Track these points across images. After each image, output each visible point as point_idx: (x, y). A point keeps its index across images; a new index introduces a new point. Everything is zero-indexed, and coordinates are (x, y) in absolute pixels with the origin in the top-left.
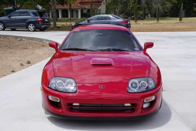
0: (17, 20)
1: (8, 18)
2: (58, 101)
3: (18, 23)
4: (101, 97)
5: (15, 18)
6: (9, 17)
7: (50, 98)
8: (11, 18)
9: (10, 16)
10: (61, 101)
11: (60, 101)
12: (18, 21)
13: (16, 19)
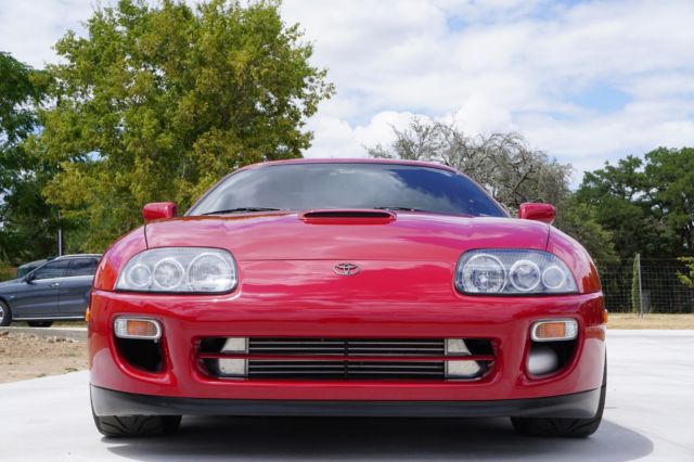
0: (57, 292)
1: (25, 284)
2: (155, 333)
3: (59, 300)
4: (348, 310)
5: (50, 285)
6: (29, 281)
7: (122, 328)
8: (35, 284)
9: (34, 278)
10: (167, 335)
11: (163, 337)
12: (59, 295)
13: (51, 287)
